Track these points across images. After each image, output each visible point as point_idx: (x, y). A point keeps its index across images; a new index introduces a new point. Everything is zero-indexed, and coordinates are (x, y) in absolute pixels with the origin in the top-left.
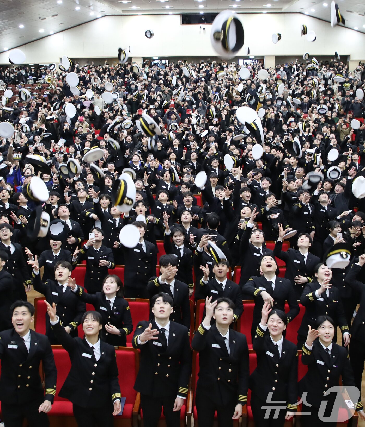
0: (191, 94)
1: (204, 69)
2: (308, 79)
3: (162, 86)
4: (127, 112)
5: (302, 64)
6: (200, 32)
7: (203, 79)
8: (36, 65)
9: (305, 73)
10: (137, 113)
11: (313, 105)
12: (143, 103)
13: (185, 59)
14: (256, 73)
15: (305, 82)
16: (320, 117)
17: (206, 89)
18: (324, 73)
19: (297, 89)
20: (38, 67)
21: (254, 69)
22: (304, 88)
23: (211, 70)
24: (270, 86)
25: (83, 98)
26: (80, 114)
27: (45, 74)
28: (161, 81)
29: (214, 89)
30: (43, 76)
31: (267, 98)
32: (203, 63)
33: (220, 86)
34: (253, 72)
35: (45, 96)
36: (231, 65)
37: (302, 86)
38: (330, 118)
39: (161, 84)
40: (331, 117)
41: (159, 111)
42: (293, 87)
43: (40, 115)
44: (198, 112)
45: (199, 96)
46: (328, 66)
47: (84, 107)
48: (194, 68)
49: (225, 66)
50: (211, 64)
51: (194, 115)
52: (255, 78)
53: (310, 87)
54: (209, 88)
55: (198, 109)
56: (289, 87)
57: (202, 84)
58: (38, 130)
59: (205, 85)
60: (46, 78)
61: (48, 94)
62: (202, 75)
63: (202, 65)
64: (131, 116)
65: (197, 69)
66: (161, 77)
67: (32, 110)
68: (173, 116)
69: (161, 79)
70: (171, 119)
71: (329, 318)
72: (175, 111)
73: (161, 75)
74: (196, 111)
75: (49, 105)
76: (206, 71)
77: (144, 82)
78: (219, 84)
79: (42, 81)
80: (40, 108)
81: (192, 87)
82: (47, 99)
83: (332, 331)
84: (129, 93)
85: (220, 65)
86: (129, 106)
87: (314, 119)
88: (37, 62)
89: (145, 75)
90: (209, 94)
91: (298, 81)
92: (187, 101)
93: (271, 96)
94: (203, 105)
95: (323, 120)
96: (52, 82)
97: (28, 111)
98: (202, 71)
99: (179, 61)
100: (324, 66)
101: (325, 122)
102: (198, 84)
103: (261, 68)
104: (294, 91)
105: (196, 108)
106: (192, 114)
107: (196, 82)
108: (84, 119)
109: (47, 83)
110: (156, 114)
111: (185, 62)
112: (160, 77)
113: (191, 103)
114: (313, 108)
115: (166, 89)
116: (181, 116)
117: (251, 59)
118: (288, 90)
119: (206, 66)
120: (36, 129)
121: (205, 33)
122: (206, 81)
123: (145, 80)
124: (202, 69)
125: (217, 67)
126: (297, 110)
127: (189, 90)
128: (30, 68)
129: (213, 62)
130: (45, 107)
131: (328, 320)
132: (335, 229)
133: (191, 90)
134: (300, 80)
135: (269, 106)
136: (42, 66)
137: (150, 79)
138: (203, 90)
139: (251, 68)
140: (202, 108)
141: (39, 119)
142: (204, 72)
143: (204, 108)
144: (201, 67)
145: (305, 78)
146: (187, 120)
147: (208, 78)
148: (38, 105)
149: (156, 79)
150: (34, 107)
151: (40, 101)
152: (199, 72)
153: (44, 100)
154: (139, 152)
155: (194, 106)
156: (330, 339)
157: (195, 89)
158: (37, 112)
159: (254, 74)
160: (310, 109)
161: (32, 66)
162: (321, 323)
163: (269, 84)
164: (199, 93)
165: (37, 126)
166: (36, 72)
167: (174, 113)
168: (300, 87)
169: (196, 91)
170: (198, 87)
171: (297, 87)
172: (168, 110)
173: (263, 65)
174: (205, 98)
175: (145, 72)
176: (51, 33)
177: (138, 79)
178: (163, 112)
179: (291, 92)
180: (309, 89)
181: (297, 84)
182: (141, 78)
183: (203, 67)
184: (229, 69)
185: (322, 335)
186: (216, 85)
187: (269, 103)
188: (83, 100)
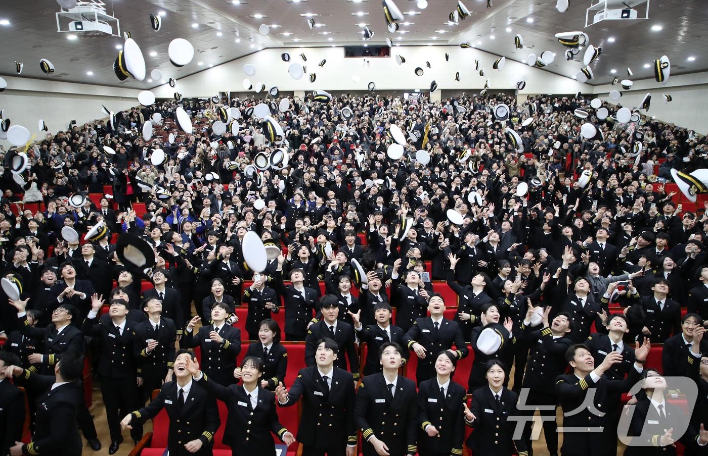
0: (355, 128)
1: (368, 103)
2: (475, 113)
3: (325, 120)
4: (289, 147)
5: (469, 98)
6: (364, 65)
7: (367, 113)
8: (195, 98)
9: (472, 107)
10: (300, 148)
11: (481, 140)
12: (305, 138)
13: (348, 92)
14: (422, 107)
15: (473, 116)
16: (488, 152)
17: (370, 124)
18: (492, 107)
19: (464, 123)
20: (196, 100)
21: (419, 103)
22: (471, 123)
23: (376, 103)
24: (437, 121)
25: (243, 133)
26: (240, 149)
27: (204, 108)
28: (324, 116)
29: (379, 124)
30: (202, 111)
31: (434, 132)
32: (367, 97)
33: (385, 121)
34: (418, 106)
35: (204, 131)
36: (396, 99)
37: (469, 121)
38: (498, 154)
39: (324, 118)
40: (499, 152)
41: (322, 146)
42: (460, 122)
43: (198, 150)
44: (362, 147)
45: (363, 130)
46: (495, 99)
47: (245, 143)
48: (358, 102)
49: (389, 100)
50: (375, 97)
51: (359, 149)
52: (421, 113)
53: (477, 121)
54: (374, 122)
55: (363, 145)
56: (456, 121)
57: (367, 118)
58: (197, 166)
59: (369, 120)
60: (205, 112)
61: (207, 129)
62: (366, 108)
63: (366, 99)
64: (293, 151)
65: (361, 103)
66: (324, 111)
67: (191, 146)
68: (337, 152)
69: (324, 113)
70: (334, 154)
71: (499, 362)
72: (338, 146)
73: (324, 109)
74: (360, 146)
75: (208, 140)
76: (370, 105)
77: (306, 117)
78: (383, 119)
79: (201, 116)
80: (198, 144)
81: (356, 121)
82: (205, 134)
83: (502, 375)
84: (291, 128)
85: (385, 99)
86: (291, 141)
87: (482, 154)
88: (195, 96)
89: (307, 110)
90: (373, 129)
91: (465, 115)
92: (350, 136)
93: (437, 131)
94: (367, 140)
95: (491, 155)
96: (211, 116)
97: (187, 146)
98: (366, 105)
99: (342, 95)
100: (491, 100)
101: (493, 157)
102: (362, 118)
103: (427, 102)
104: (461, 126)
105: (360, 143)
106: (356, 149)
107: (360, 116)
108: (245, 155)
109: (206, 117)
110: (319, 149)
111: (348, 95)
112: (322, 111)
113: (355, 138)
114: (481, 143)
115: (329, 124)
116: (345, 152)
117: (416, 93)
118: (454, 124)
119: (370, 100)
120: (195, 165)
121: (369, 66)
122: (370, 116)
123: (307, 114)
124: (366, 103)
125: (381, 101)
126: (464, 145)
127: (353, 124)
128: (188, 102)
129: (378, 96)
130: (204, 142)
131: (497, 363)
132: (504, 268)
133: (355, 125)
134: (467, 114)
135: (435, 141)
136: (201, 100)
137: (312, 114)
138: (367, 125)
139: (416, 102)
140: (366, 143)
141: (197, 155)
142: (368, 106)
143: (368, 143)
144: (365, 101)
145: (472, 113)
146: (350, 156)
147: (372, 112)
148: (197, 140)
149: (319, 113)
150: (193, 143)
151: (199, 136)
152: (363, 106)
153: (203, 135)
154: (301, 189)
155: (358, 141)
156: (500, 384)
157: (359, 124)
158: (195, 147)
159: (420, 108)
160: (478, 144)
161: (190, 100)
162: (490, 366)
163: (436, 118)
164: (363, 127)
165: (195, 161)
166: (195, 106)
167: (338, 149)
168: (467, 121)
169: (360, 126)
170: (362, 122)
171: (464, 121)
172: (332, 145)
173: (428, 99)
174: (369, 132)
175: (307, 106)
176: (211, 66)
177: (300, 113)
178: (327, 147)
179: (458, 126)
180: (476, 123)
181: (464, 119)
182: (303, 113)
183: (367, 100)
184: (394, 104)
185: (492, 379)
186: (381, 119)
187: (435, 137)
188: (243, 135)
